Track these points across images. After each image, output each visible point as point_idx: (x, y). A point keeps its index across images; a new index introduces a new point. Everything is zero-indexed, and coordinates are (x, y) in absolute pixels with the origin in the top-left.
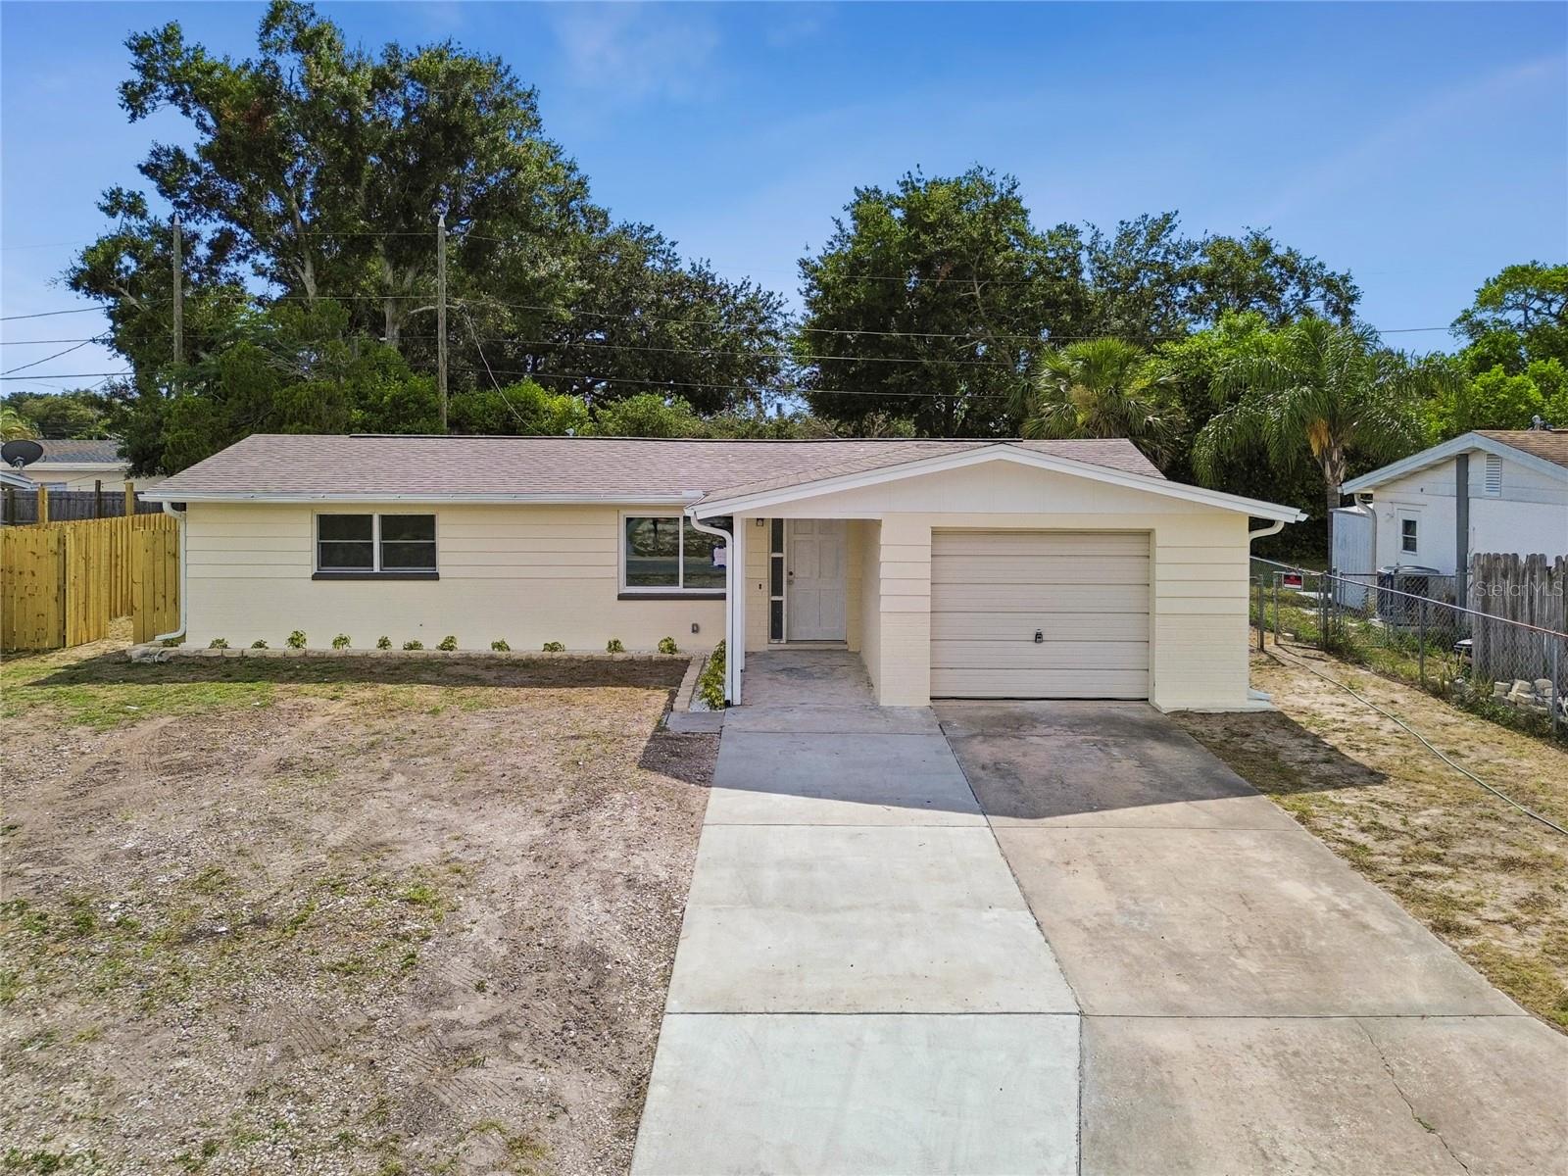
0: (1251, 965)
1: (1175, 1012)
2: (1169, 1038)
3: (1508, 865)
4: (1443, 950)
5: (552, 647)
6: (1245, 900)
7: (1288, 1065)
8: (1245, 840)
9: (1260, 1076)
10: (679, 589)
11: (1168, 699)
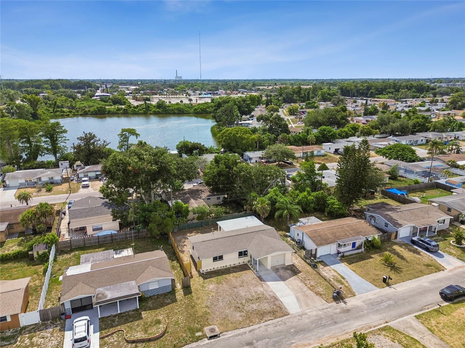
0: (299, 290)
1: (297, 293)
2: (298, 295)
3: (308, 280)
4: (306, 287)
5: (234, 264)
6: (298, 285)
7: (302, 295)
8: (296, 280)
9: (301, 296)
10: (243, 256)
11: (286, 264)
